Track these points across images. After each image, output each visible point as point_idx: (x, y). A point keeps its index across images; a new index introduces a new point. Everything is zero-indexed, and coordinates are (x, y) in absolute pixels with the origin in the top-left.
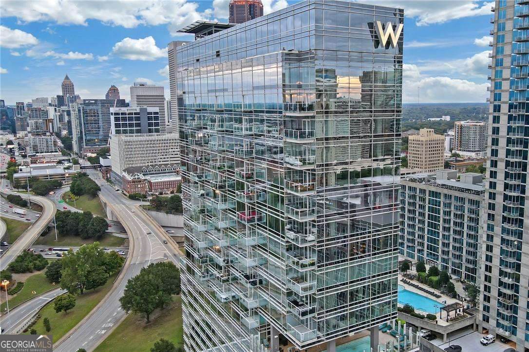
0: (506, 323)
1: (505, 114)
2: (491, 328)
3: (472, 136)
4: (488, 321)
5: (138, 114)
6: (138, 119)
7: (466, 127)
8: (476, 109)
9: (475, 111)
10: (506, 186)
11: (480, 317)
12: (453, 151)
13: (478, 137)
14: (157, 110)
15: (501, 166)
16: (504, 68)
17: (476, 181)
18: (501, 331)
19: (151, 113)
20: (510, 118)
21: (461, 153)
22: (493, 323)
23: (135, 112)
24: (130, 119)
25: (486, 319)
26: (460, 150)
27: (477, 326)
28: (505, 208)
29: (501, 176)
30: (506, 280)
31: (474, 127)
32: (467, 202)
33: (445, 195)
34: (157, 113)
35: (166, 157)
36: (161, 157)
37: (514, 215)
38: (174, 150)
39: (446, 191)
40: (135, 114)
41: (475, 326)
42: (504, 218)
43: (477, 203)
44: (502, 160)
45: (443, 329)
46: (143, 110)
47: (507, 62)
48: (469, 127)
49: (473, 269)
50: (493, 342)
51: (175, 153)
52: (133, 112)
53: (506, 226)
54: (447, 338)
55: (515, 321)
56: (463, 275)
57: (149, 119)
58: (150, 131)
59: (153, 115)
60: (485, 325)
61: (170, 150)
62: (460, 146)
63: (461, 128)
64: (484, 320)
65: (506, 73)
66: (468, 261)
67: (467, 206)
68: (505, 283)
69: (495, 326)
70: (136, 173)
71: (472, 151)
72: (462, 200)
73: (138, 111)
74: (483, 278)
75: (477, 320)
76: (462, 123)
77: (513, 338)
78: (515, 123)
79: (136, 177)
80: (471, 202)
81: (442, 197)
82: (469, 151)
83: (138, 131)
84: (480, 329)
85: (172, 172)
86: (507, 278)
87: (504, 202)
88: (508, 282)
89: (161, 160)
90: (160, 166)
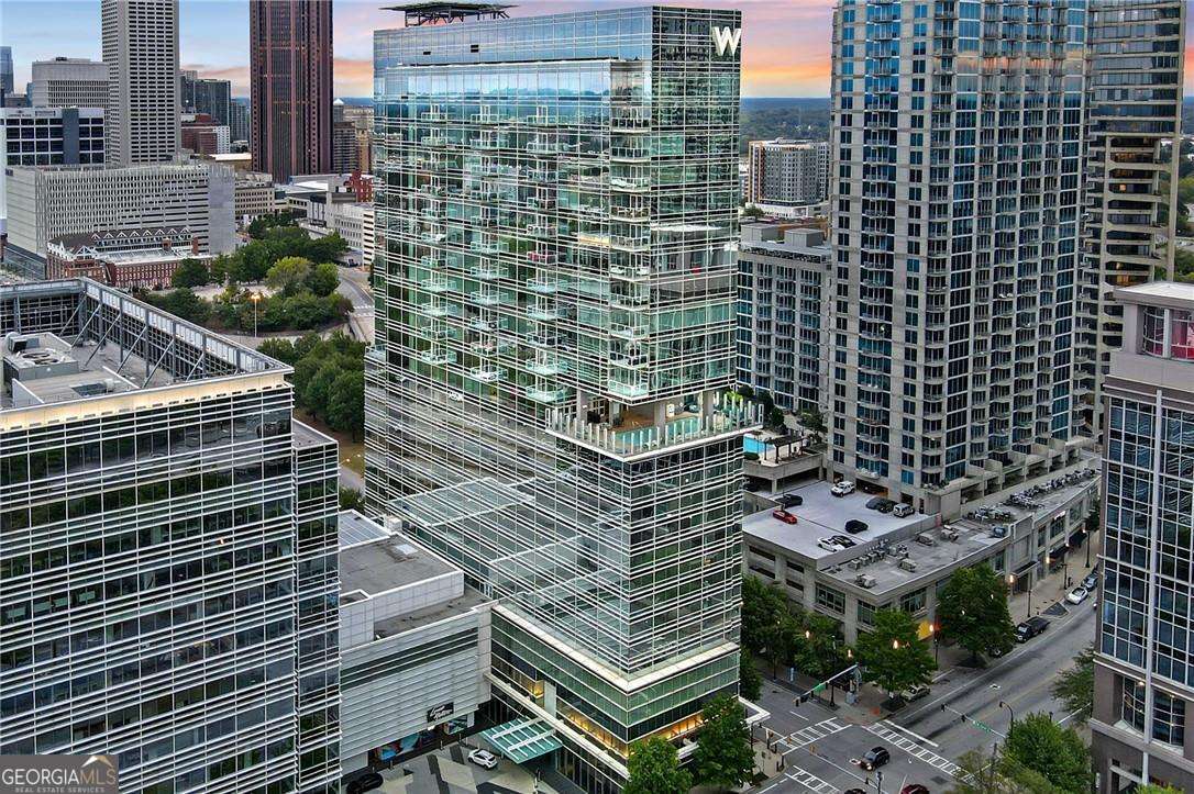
0: (871, 458)
1: (859, 129)
2: (848, 470)
3: (787, 172)
4: (842, 460)
5: (58, 121)
6: (57, 133)
7: (774, 153)
8: (786, 113)
9: (786, 117)
10: (865, 240)
11: (829, 455)
12: (747, 204)
13: (800, 173)
14: (98, 112)
15: (856, 208)
16: (856, 60)
17: (813, 241)
18: (863, 473)
19: (86, 121)
20: (867, 135)
21: (764, 208)
22: (850, 461)
23: (53, 117)
24: (42, 133)
25: (839, 457)
26: (763, 202)
27: (825, 470)
28: (864, 274)
29: (856, 224)
30: (869, 388)
31: (792, 153)
32: (798, 276)
33: (761, 267)
34: (99, 121)
35: (137, 213)
36: (124, 213)
37: (877, 284)
38: (151, 199)
39: (761, 259)
40: (53, 121)
41: (820, 471)
42: (863, 289)
43: (818, 277)
44: (856, 199)
45: (772, 471)
46: (70, 114)
47: (860, 50)
48: (779, 154)
49: (812, 390)
50: (850, 493)
51: (154, 205)
52: (49, 117)
53: (868, 301)
54: (778, 488)
55: (885, 452)
56: (796, 405)
57: (84, 132)
58: (84, 159)
59: (90, 126)
60: (838, 468)
61: (144, 200)
62: (763, 194)
63: (763, 155)
64: (835, 459)
65: (859, 68)
66: (804, 377)
67: (799, 282)
68: (868, 393)
69: (854, 466)
70: (84, 247)
71: (789, 204)
72: (791, 272)
73: (59, 115)
74: (832, 390)
75: (825, 462)
76: (766, 143)
77: (884, 482)
78: (875, 143)
79: (84, 254)
80: (806, 275)
81: (755, 269)
82: (781, 204)
83: (58, 160)
84: (830, 475)
85: (153, 246)
86: (870, 386)
87: (862, 264)
88: (872, 391)
89: (125, 221)
90: (128, 232)
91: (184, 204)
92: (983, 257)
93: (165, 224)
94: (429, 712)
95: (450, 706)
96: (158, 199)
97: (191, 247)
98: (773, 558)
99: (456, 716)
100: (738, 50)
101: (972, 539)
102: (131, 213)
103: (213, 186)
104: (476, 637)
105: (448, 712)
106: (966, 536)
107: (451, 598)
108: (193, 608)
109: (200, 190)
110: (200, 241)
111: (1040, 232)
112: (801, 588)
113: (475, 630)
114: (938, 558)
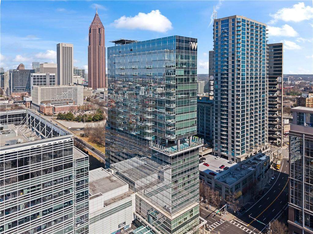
0: (224, 150)
4: (217, 150)
5: (45, 76)
6: (44, 79)
10: (221, 98)
15: (219, 91)
16: (218, 57)
18: (222, 153)
19: (51, 76)
20: (221, 74)
22: (219, 150)
24: (41, 79)
27: (213, 153)
28: (221, 106)
29: (219, 95)
34: (54, 76)
35: (61, 96)
36: (58, 96)
37: (225, 108)
38: (64, 93)
42: (221, 110)
44: (219, 89)
45: (202, 153)
46: (48, 75)
51: (65, 94)
52: (43, 75)
53: (222, 113)
55: (227, 148)
57: (51, 78)
58: (50, 84)
60: (216, 152)
61: (63, 93)
65: (219, 59)
66: (207, 130)
69: (220, 152)
70: (48, 103)
74: (215, 134)
75: (213, 150)
77: (227, 155)
79: (48, 105)
80: (207, 107)
83: (45, 84)
85: (64, 103)
86: (223, 132)
87: (221, 104)
88: (224, 134)
89: (58, 98)
90: (59, 100)
91: (72, 94)
92: (247, 102)
93: (67, 98)
94: (119, 225)
95: (125, 223)
96: (66, 93)
97: (73, 103)
98: (204, 176)
99: (126, 225)
100: (197, 48)
101: (248, 169)
102: (60, 96)
103: (78, 90)
104: (131, 203)
105: (124, 224)
106: (247, 168)
107: (125, 192)
108: (38, 214)
109: (75, 91)
110: (75, 102)
111: (258, 96)
112: (211, 184)
113: (131, 201)
114: (241, 174)
